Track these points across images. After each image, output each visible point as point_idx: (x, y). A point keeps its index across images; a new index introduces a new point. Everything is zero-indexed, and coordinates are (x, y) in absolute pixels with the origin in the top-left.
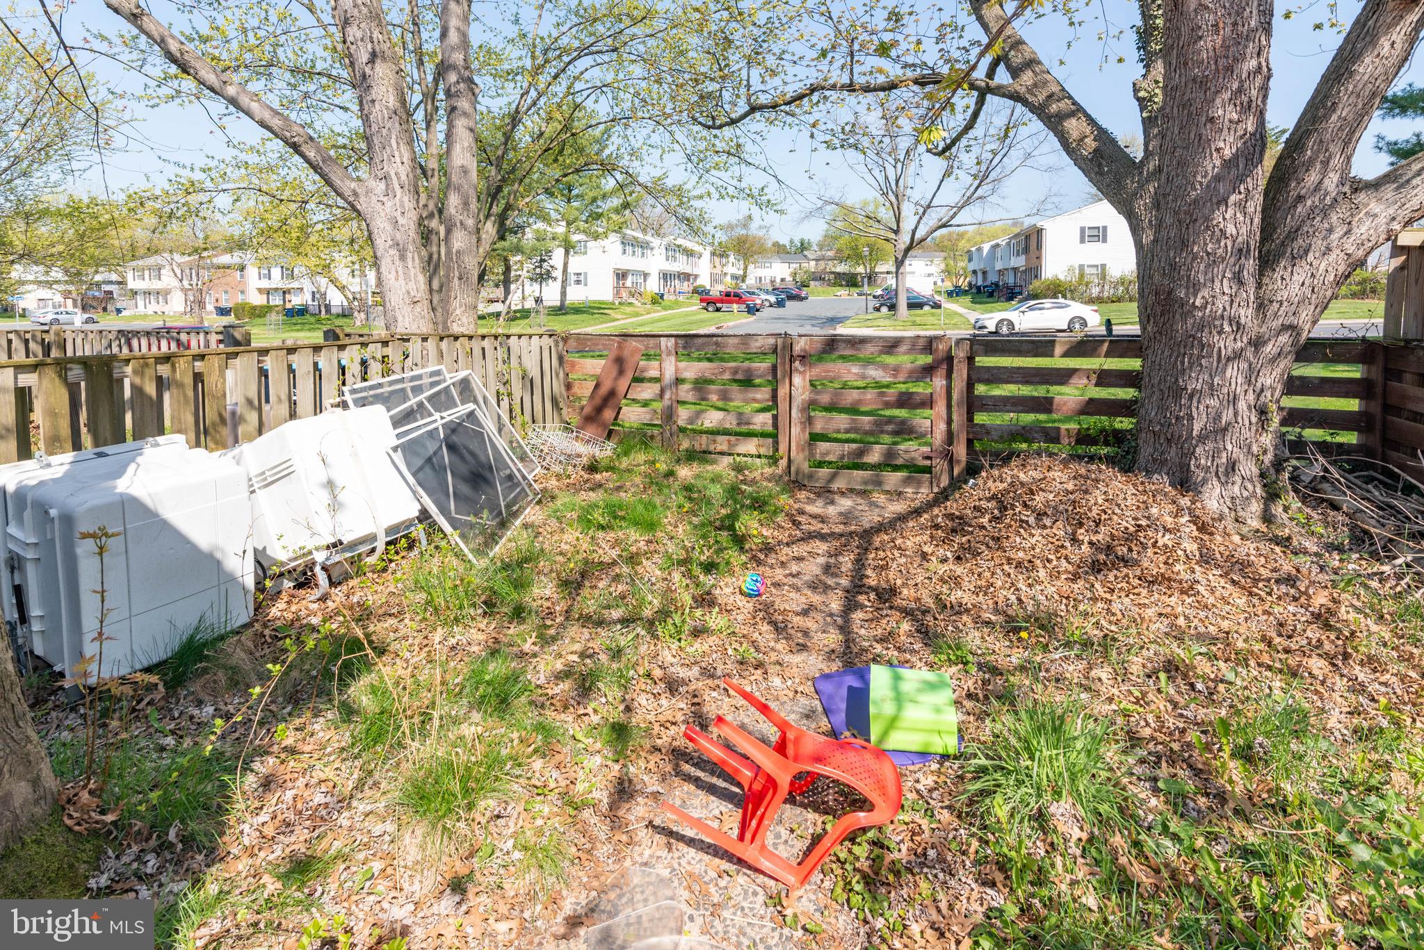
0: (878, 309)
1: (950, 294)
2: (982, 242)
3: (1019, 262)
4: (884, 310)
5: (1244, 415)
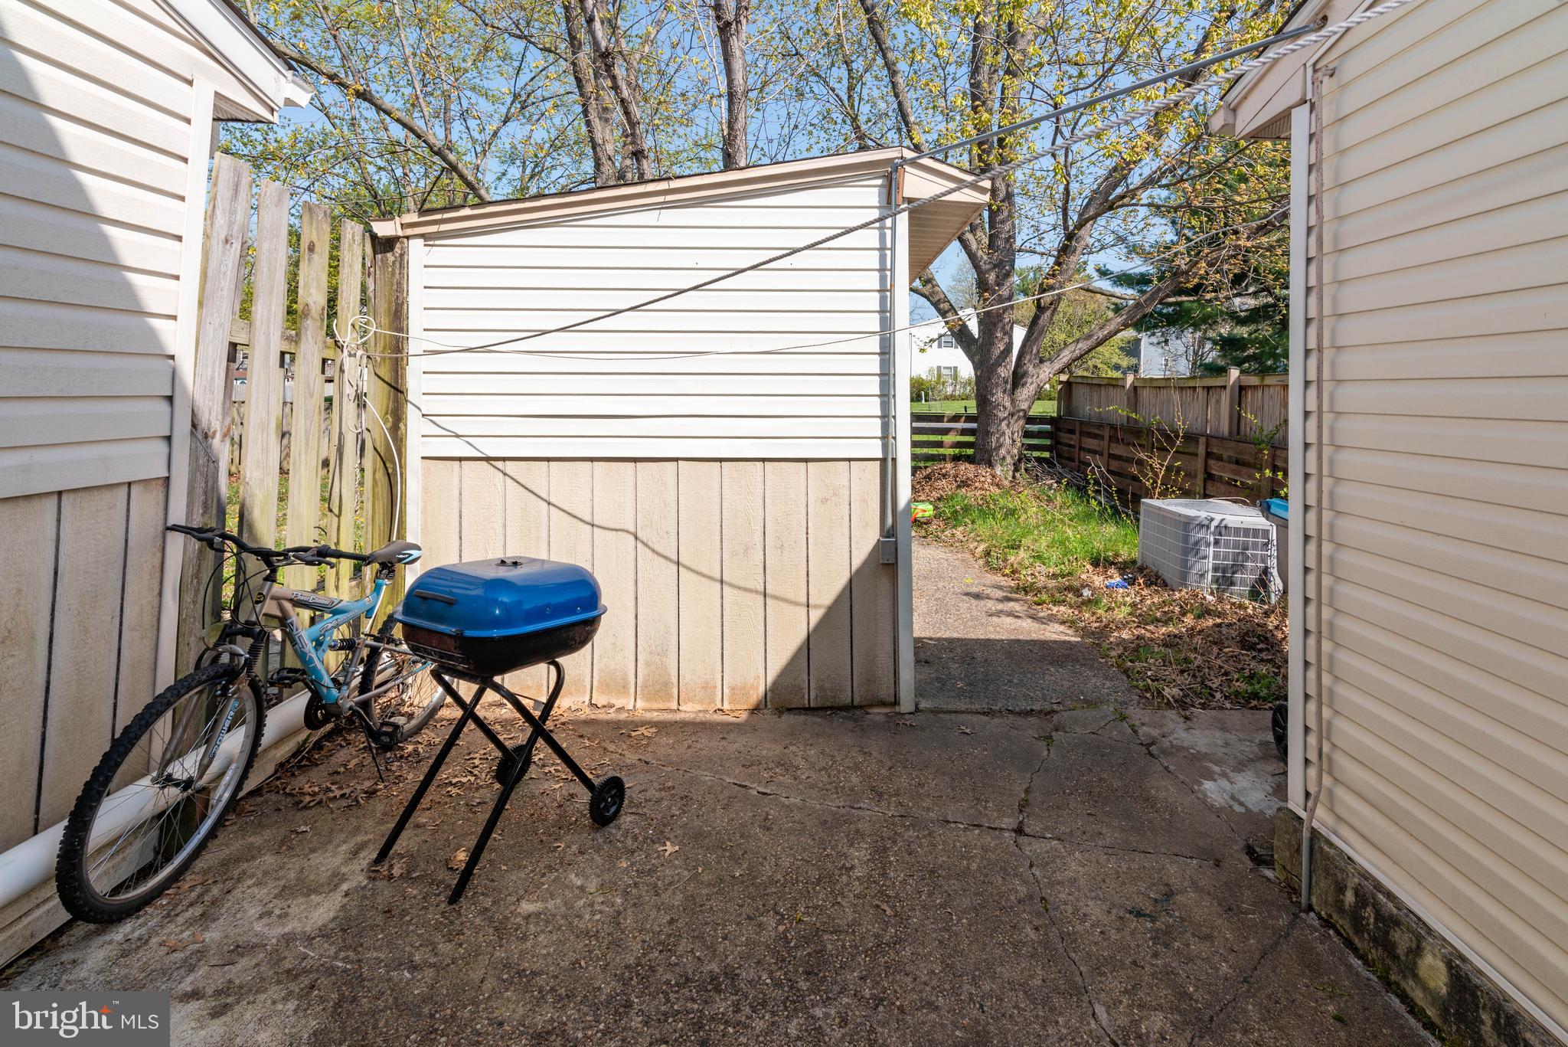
5: (1008, 441)
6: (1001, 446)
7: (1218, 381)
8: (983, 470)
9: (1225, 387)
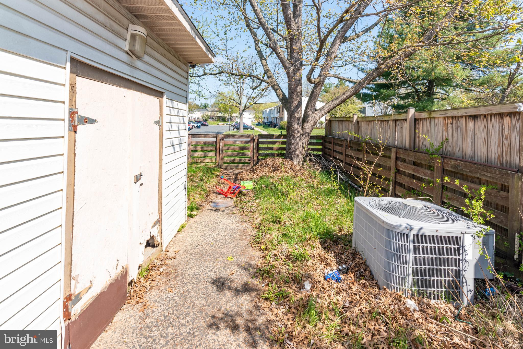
0: (233, 130)
1: (257, 125)
2: (267, 108)
3: (277, 115)
4: (235, 130)
5: (300, 147)
6: (296, 150)
7: (402, 116)
8: (287, 163)
9: (406, 120)
